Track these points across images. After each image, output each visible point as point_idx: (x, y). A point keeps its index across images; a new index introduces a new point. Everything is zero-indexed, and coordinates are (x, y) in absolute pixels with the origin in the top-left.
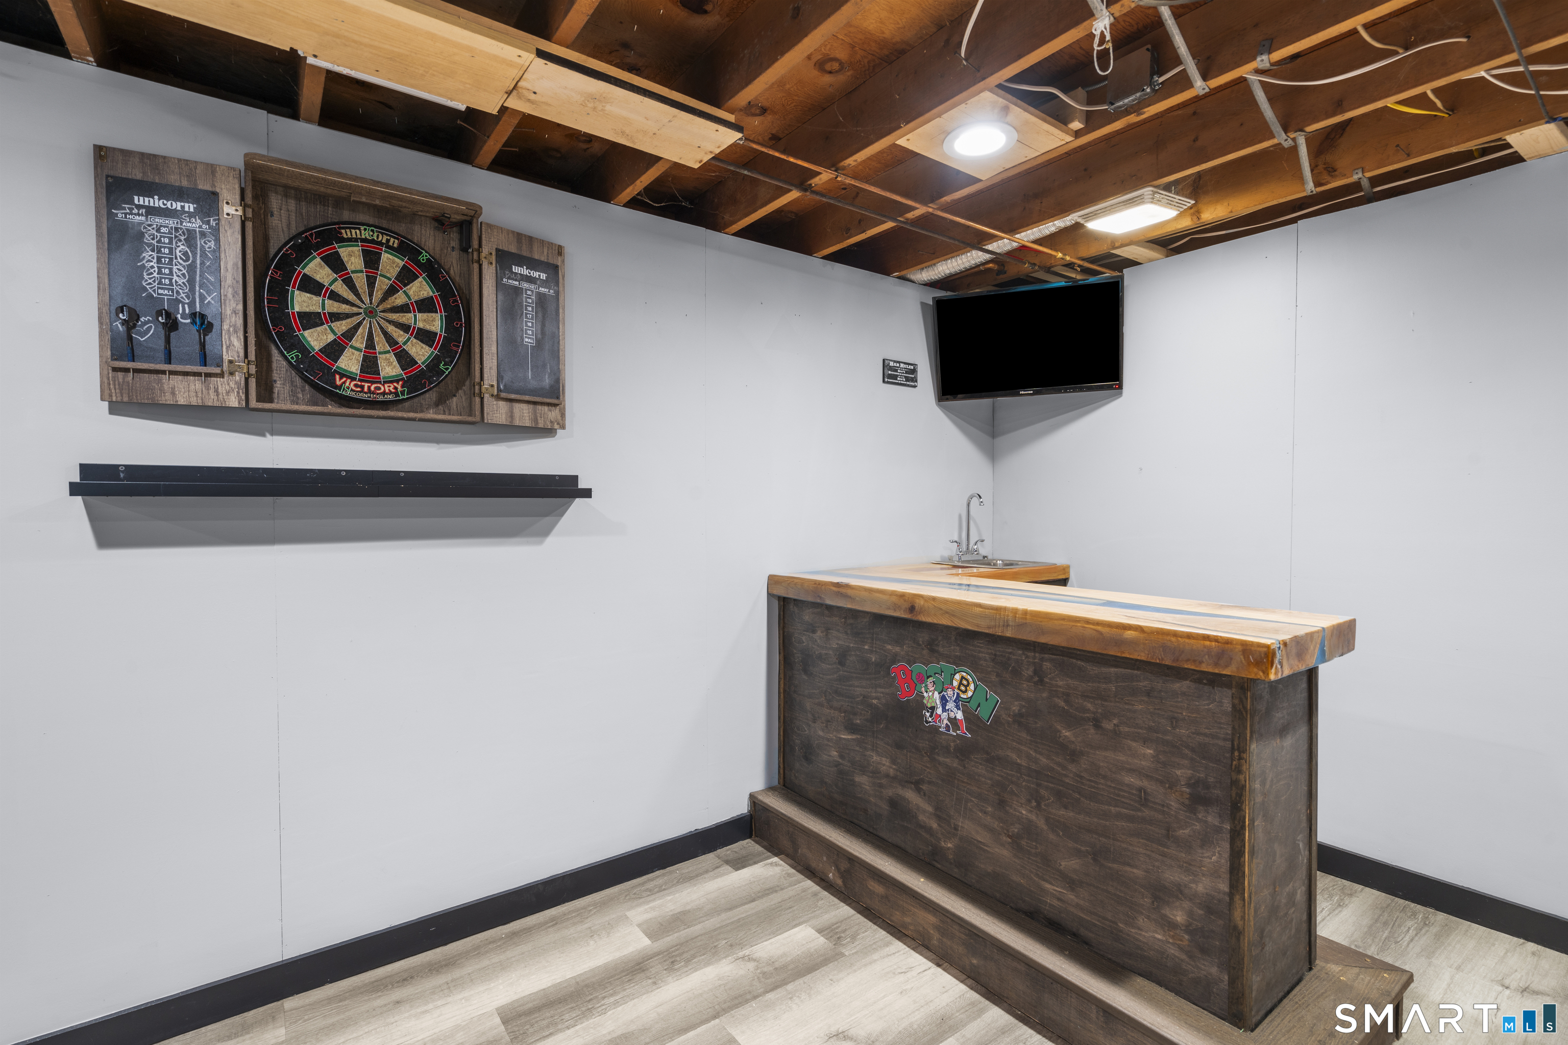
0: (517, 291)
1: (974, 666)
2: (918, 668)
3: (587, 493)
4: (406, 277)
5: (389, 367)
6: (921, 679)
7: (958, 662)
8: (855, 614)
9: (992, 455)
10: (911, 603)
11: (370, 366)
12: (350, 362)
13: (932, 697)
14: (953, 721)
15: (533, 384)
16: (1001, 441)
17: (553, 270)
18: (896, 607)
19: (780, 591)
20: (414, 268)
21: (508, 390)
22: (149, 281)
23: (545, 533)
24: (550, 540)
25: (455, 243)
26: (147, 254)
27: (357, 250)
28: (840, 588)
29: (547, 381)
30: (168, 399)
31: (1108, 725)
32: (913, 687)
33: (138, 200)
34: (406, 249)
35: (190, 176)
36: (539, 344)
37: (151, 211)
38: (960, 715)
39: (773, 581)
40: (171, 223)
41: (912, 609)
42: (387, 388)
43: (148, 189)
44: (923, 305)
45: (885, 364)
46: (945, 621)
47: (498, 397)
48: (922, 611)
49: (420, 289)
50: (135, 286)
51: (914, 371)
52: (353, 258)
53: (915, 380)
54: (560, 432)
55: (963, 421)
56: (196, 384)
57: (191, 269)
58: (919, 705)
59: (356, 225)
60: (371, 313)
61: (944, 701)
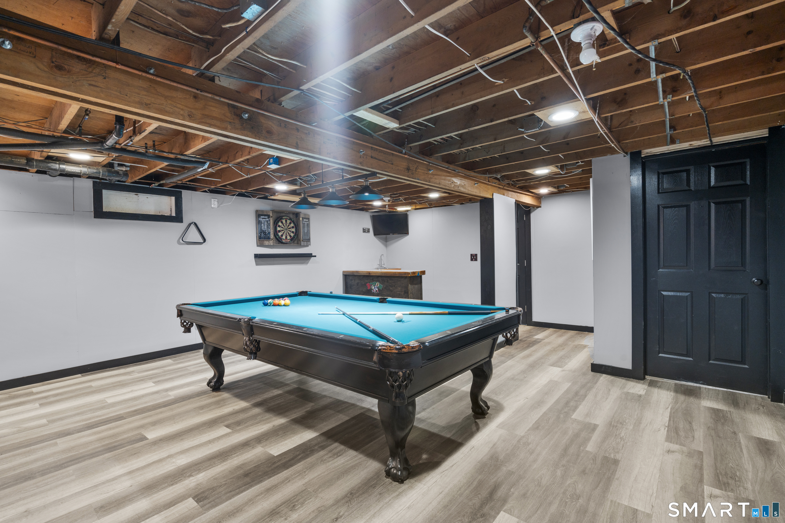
0: (304, 223)
1: (379, 281)
2: (371, 283)
3: (315, 256)
4: (290, 223)
5: (288, 238)
6: (371, 285)
7: (377, 281)
8: (360, 276)
9: (386, 246)
10: (369, 273)
11: (286, 237)
12: (284, 237)
13: (373, 287)
14: (376, 291)
15: (307, 238)
16: (388, 243)
17: (309, 219)
18: (367, 274)
19: (345, 274)
20: (291, 222)
21: (304, 240)
22: (263, 228)
23: (308, 263)
24: (308, 264)
25: (295, 216)
26: (262, 224)
27: (284, 220)
28: (357, 272)
29: (308, 238)
30: (265, 244)
31: (396, 286)
32: (370, 286)
33: (261, 217)
34: (290, 219)
35: (267, 213)
36: (307, 231)
37: (263, 218)
38: (377, 289)
39: (344, 272)
40: (265, 220)
41: (369, 274)
42: (288, 241)
43: (262, 215)
44: (371, 216)
45: (363, 229)
46: (375, 275)
47: (302, 241)
48: (371, 274)
49: (292, 225)
50: (261, 229)
51: (369, 230)
52: (284, 221)
53: (369, 231)
54: (309, 246)
55: (380, 239)
56: (268, 242)
57: (267, 226)
58: (371, 289)
59: (284, 216)
60: (286, 229)
61: (375, 288)
